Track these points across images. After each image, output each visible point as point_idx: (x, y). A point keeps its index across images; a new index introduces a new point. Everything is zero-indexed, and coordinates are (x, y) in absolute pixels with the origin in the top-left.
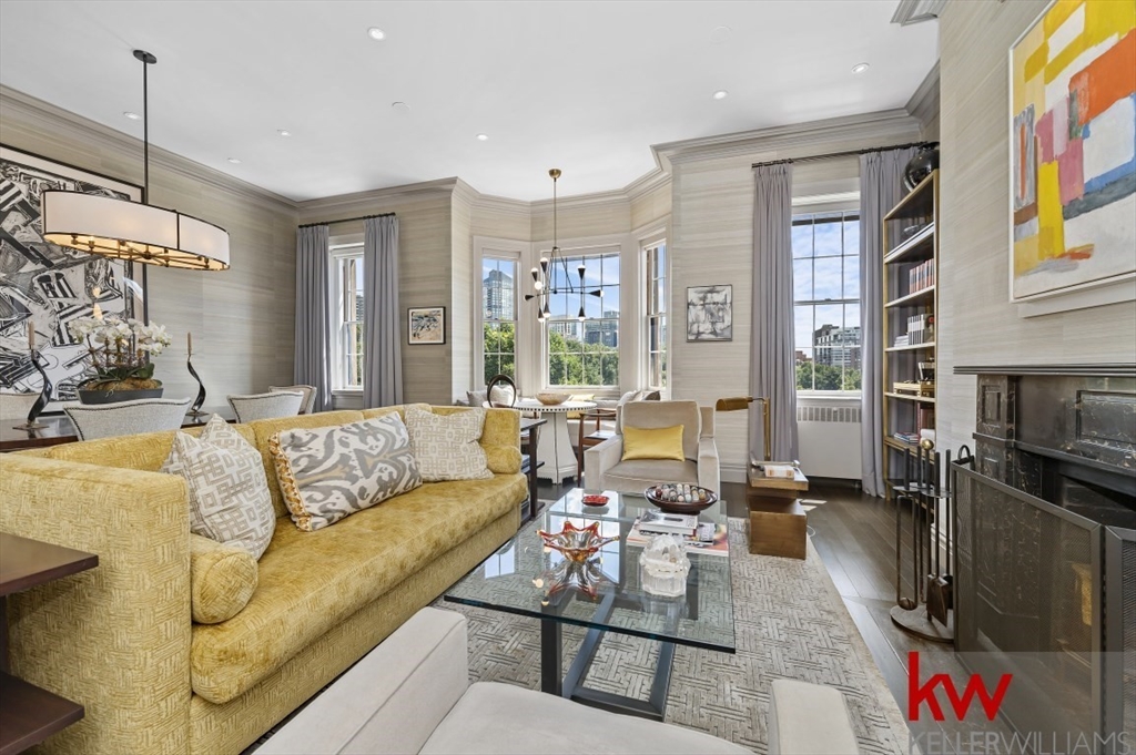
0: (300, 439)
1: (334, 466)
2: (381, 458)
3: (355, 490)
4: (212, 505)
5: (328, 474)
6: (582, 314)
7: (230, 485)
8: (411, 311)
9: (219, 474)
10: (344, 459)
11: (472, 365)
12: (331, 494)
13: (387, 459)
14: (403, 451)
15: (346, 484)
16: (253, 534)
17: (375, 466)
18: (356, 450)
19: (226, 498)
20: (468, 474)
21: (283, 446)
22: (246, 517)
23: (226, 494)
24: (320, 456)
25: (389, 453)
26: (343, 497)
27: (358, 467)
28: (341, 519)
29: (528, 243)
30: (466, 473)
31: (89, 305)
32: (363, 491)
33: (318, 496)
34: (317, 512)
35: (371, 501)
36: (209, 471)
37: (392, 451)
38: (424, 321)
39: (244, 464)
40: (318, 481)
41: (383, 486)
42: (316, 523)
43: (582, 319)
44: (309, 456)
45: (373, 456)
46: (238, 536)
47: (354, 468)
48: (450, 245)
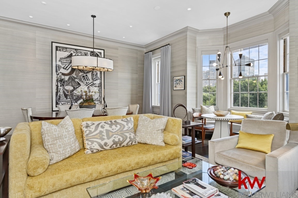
0: (89, 125)
1: (97, 134)
2: (116, 133)
3: (102, 143)
4: (49, 142)
5: (93, 137)
6: (240, 75)
7: (55, 137)
8: (174, 78)
9: (51, 134)
10: (101, 132)
11: (197, 97)
12: (94, 143)
13: (119, 134)
14: (127, 131)
15: (99, 141)
16: (59, 152)
17: (112, 136)
18: (106, 130)
19: (53, 141)
20: (154, 143)
21: (84, 126)
22: (58, 147)
23: (53, 140)
24: (93, 130)
25: (120, 131)
26: (97, 145)
27: (106, 135)
28: (97, 152)
29: (223, 46)
30: (153, 142)
31: (92, 82)
32: (106, 144)
33: (90, 143)
34: (89, 148)
35: (111, 147)
36: (49, 133)
37: (122, 131)
38: (178, 82)
39: (61, 131)
40: (91, 138)
41: (115, 143)
42: (88, 152)
43: (241, 77)
44: (89, 130)
45: (113, 132)
46: (54, 152)
47: (104, 135)
48: (186, 52)
